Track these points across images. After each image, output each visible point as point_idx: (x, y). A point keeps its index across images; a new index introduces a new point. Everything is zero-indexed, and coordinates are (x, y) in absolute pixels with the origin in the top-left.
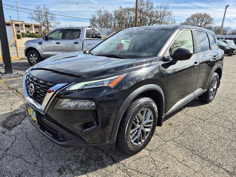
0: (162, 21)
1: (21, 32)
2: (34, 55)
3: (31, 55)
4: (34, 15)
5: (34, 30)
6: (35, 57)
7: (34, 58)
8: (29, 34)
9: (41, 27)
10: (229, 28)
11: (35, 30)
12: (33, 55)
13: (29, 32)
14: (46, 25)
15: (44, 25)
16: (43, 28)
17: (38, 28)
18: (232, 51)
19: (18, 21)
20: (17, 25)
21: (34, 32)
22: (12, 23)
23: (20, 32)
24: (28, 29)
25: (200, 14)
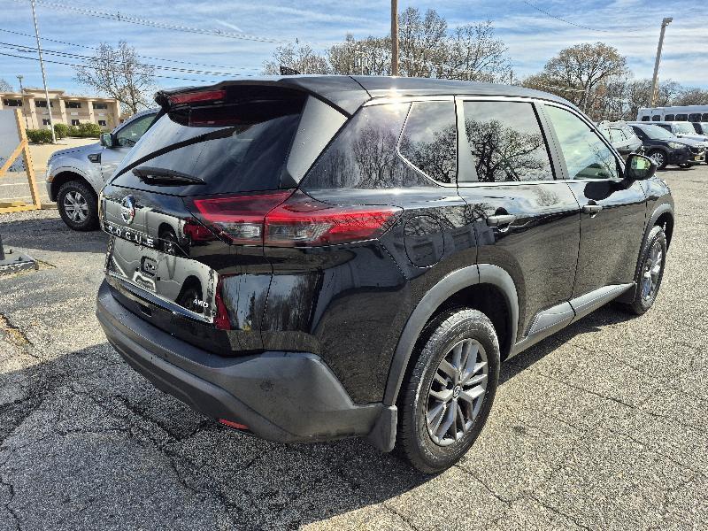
0: (475, 72)
1: (54, 122)
2: (78, 196)
3: (69, 197)
4: (93, 72)
5: (92, 117)
6: (82, 201)
7: (77, 205)
8: (77, 127)
9: (113, 105)
10: (674, 84)
11: (96, 115)
12: (74, 196)
13: (78, 121)
14: (129, 97)
15: (121, 101)
16: (120, 109)
17: (106, 108)
18: (691, 155)
19: (44, 92)
20: (41, 104)
21: (93, 120)
22: (27, 98)
23: (50, 124)
24: (75, 113)
25: (587, 48)
